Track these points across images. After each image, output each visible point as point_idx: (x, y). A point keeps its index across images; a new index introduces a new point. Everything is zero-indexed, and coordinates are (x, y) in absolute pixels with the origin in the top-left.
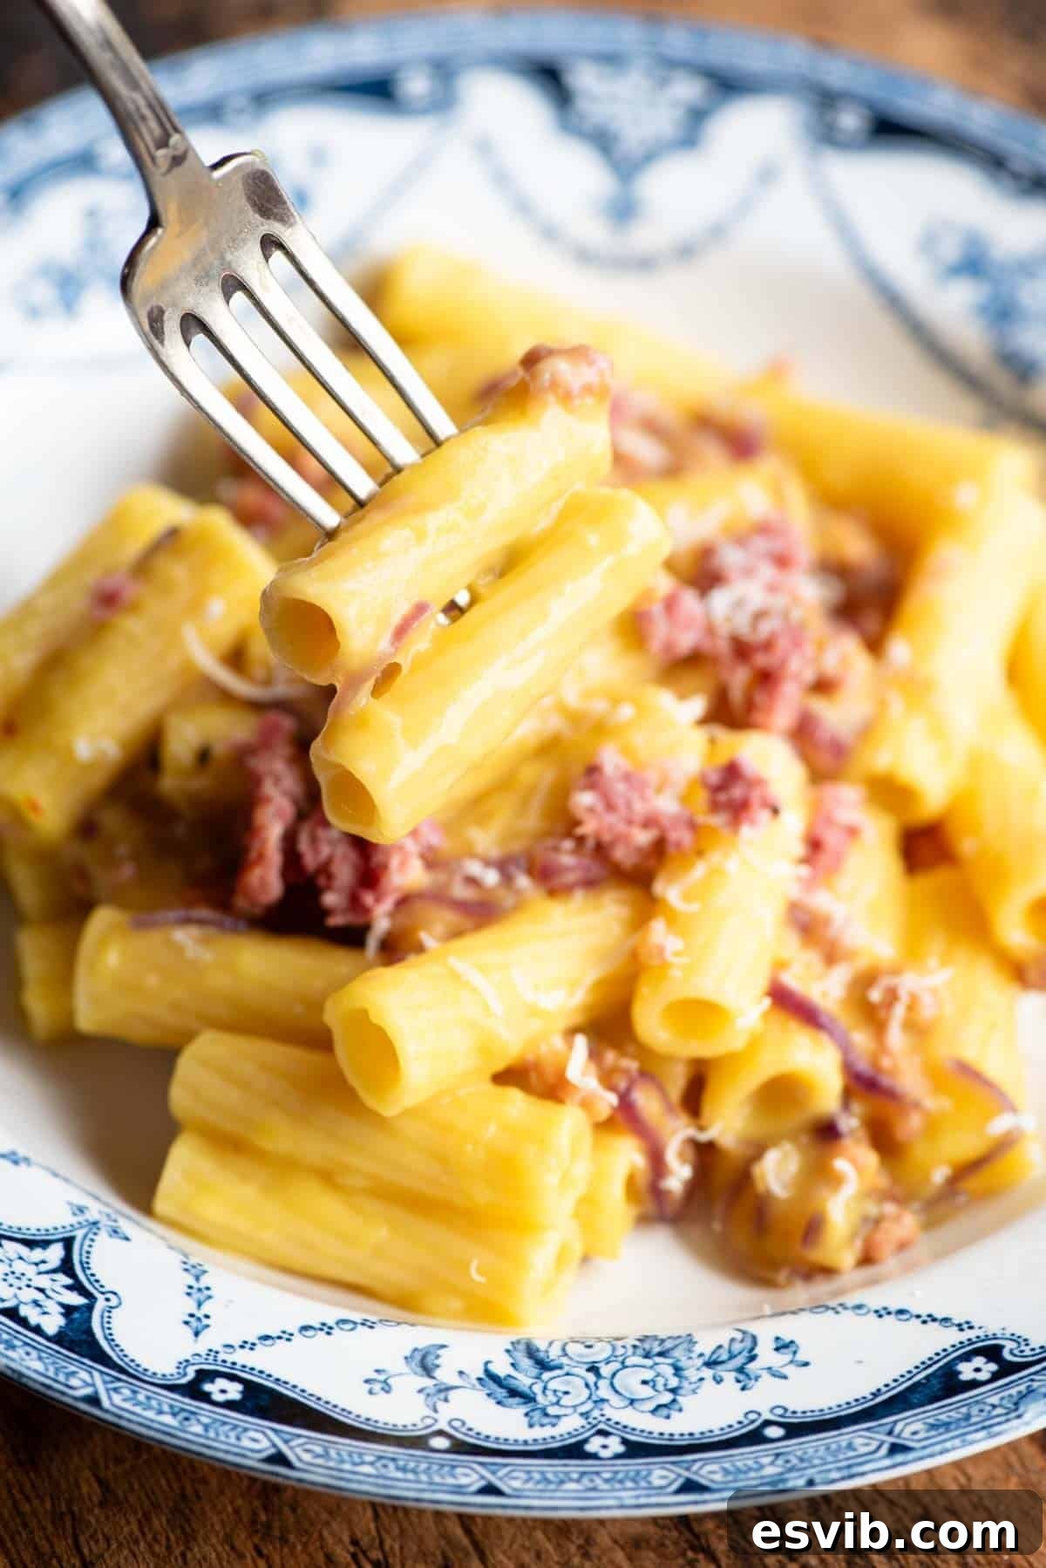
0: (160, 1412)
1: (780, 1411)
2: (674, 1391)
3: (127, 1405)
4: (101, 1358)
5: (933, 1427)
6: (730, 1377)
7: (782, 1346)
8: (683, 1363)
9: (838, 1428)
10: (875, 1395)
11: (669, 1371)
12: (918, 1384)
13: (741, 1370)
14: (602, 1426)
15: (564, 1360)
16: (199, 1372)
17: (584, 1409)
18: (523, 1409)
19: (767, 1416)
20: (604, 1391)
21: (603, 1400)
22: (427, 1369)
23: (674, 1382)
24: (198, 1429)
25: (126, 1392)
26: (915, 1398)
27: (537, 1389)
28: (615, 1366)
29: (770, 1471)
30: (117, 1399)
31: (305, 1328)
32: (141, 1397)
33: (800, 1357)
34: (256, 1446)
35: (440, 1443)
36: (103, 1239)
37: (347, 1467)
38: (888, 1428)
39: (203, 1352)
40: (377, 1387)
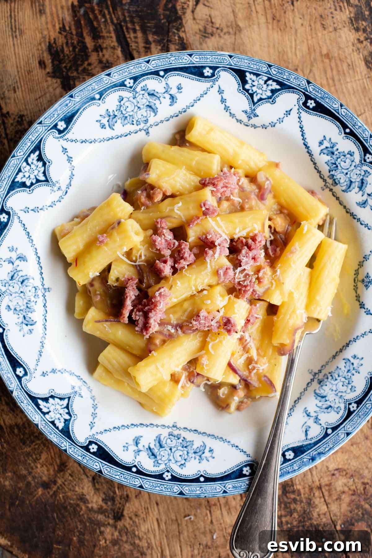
0: (79, 456)
1: (205, 472)
2: (185, 460)
3: (72, 453)
4: (69, 437)
5: (234, 487)
6: (198, 457)
7: (211, 451)
8: (189, 451)
9: (215, 482)
10: (225, 472)
11: (186, 453)
12: (234, 471)
13: (200, 456)
14: (168, 469)
15: (165, 445)
16: (90, 442)
17: (166, 462)
18: (153, 460)
19: (202, 473)
20: (171, 458)
21: (170, 460)
22: (137, 444)
23: (186, 457)
24: (85, 461)
25: (73, 448)
26: (233, 476)
27: (158, 453)
28: (175, 449)
29: (198, 492)
30: (70, 451)
31: (114, 428)
32: (75, 450)
33: (213, 455)
34: (96, 467)
35: (134, 469)
36: (77, 397)
37: (113, 476)
38: (224, 485)
39: (91, 435)
40: (125, 448)
